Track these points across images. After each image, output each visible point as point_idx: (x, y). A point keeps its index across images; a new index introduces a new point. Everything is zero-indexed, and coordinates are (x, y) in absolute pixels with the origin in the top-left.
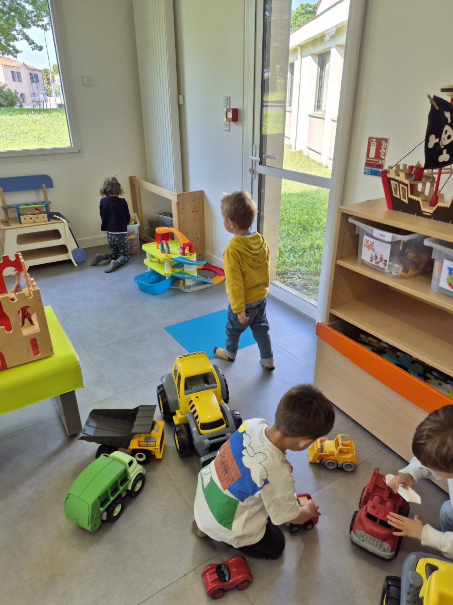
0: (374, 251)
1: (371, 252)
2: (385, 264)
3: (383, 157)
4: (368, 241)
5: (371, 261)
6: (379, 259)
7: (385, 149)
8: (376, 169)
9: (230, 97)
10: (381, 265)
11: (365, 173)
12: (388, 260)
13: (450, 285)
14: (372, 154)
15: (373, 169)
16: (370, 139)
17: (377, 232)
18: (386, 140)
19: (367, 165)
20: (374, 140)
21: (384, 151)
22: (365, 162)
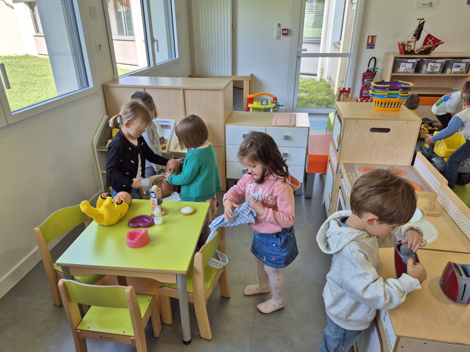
0: (406, 67)
1: (404, 68)
2: (410, 70)
3: (374, 42)
4: (403, 65)
5: (404, 70)
6: (408, 69)
7: (375, 39)
8: (372, 46)
9: (281, 24)
10: (408, 71)
11: (367, 48)
12: (411, 69)
13: (431, 70)
14: (370, 41)
15: (370, 46)
16: (369, 36)
17: (409, 61)
18: (376, 36)
19: (367, 45)
20: (371, 36)
21: (375, 40)
22: (366, 44)
